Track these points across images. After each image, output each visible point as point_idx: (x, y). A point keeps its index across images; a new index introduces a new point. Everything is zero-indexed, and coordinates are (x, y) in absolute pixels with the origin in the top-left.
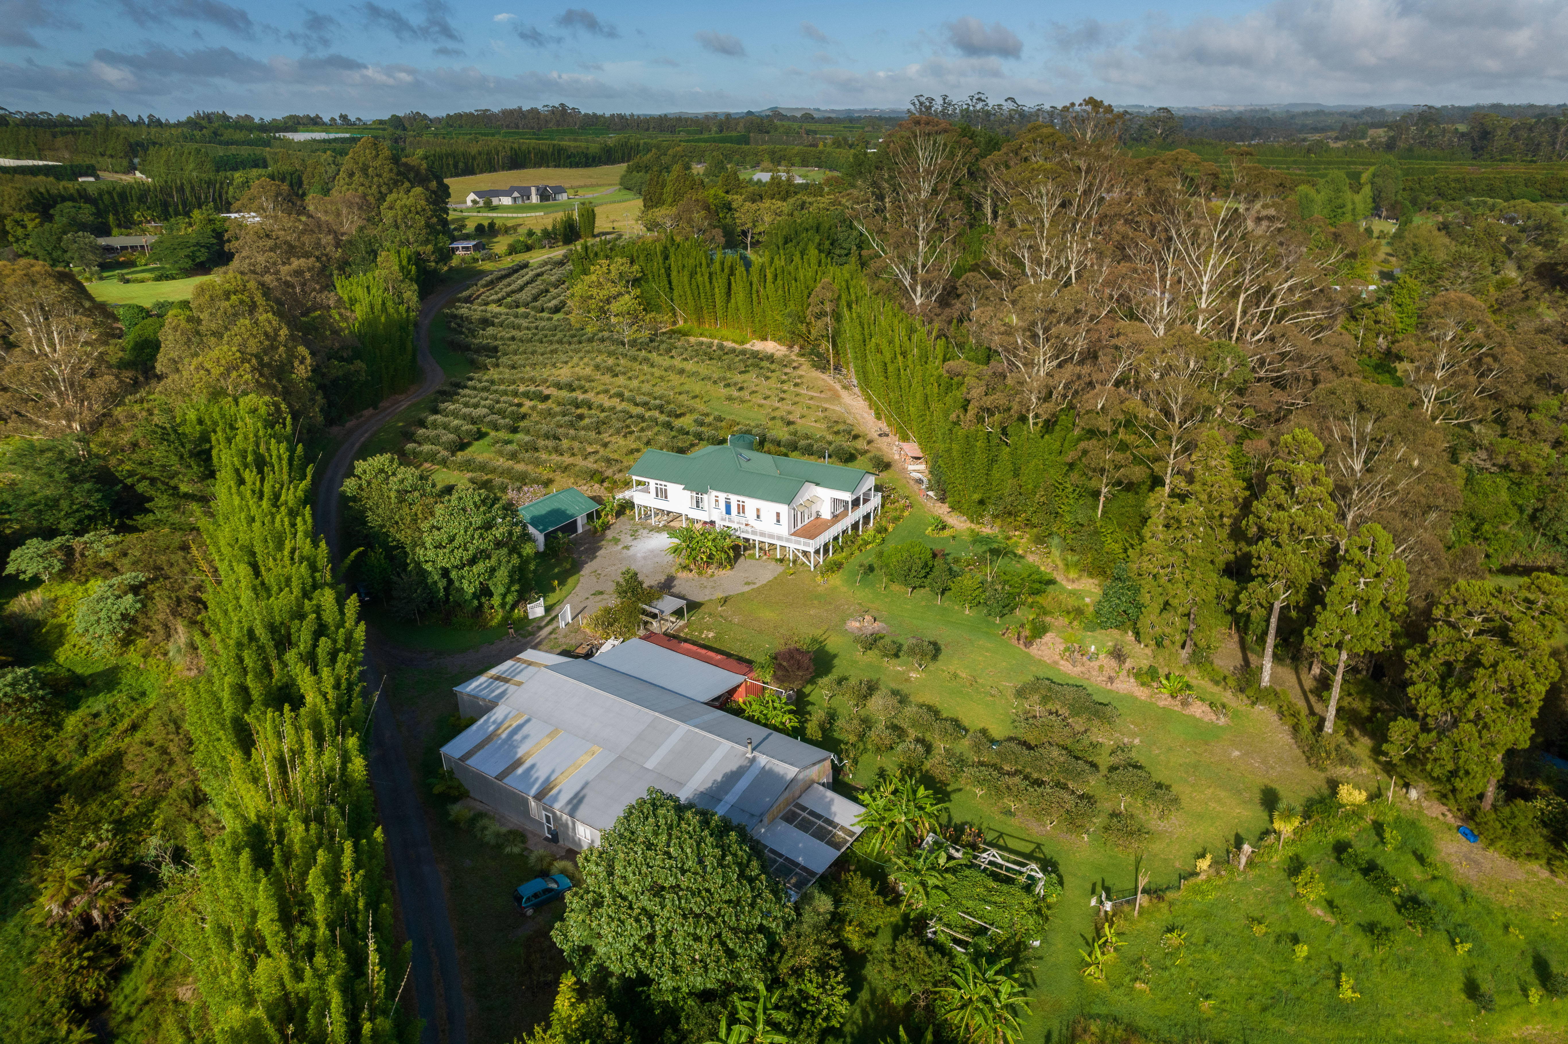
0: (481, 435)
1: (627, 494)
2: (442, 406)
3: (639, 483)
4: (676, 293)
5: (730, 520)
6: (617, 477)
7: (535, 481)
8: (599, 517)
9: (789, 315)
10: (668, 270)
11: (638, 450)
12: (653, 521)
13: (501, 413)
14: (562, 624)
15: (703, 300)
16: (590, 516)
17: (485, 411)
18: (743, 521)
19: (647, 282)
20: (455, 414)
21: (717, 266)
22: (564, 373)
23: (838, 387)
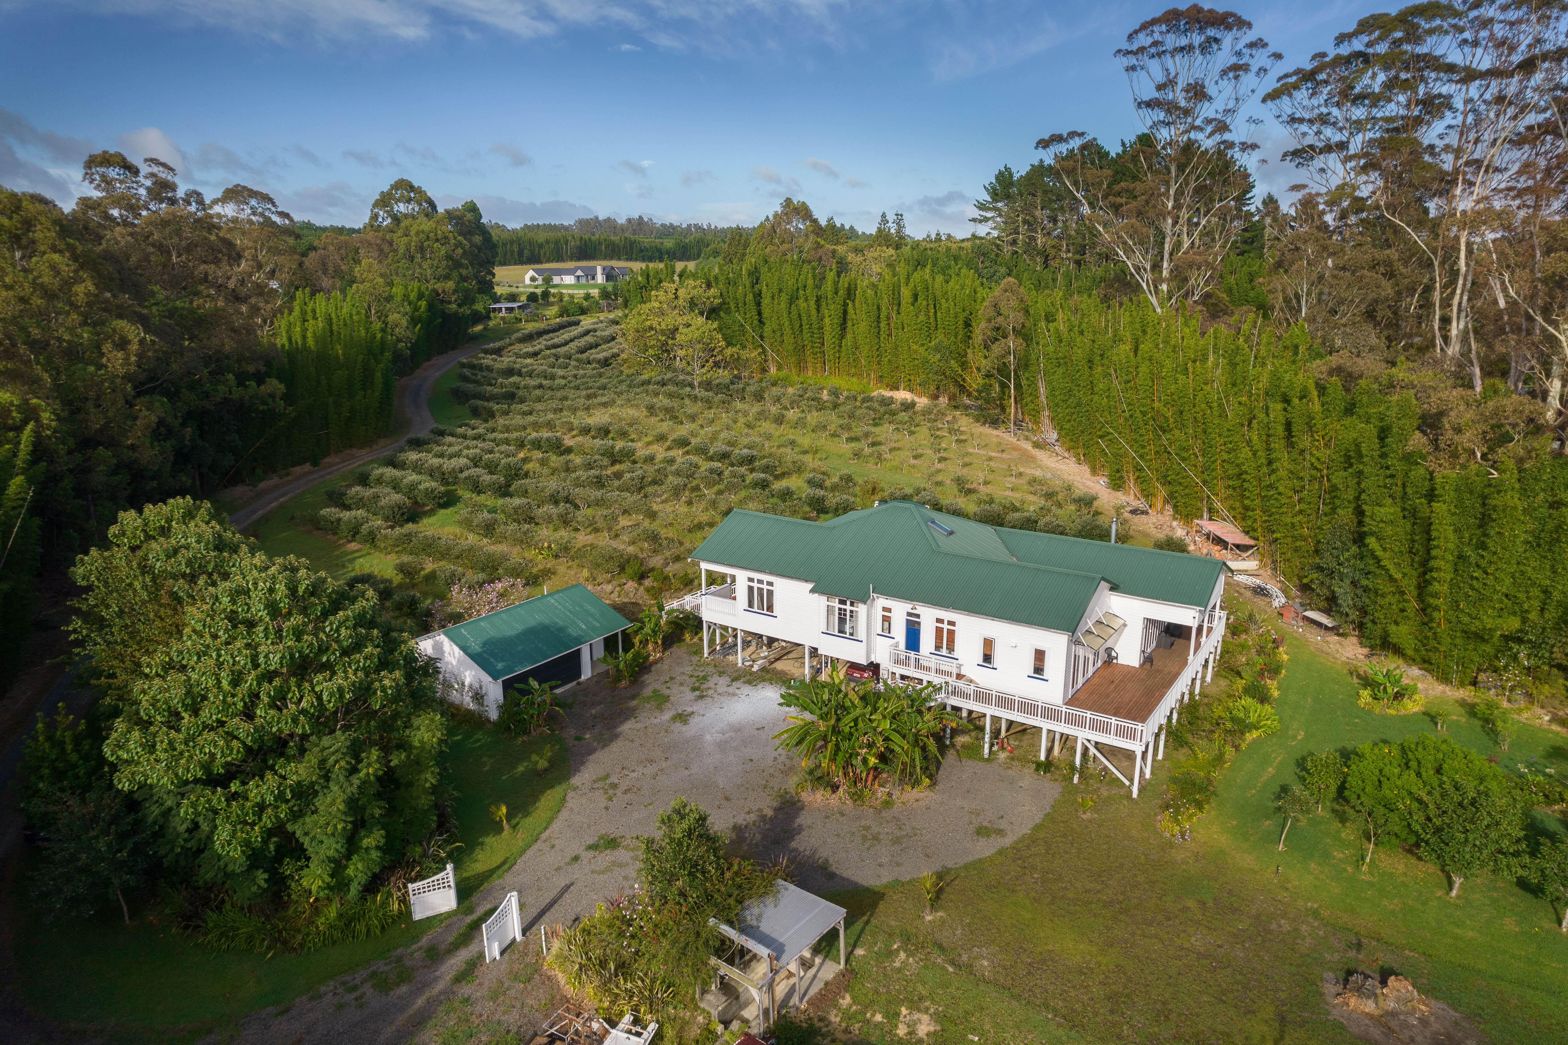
0: (448, 501)
1: (688, 601)
2: (402, 456)
3: (714, 579)
4: (767, 329)
5: (918, 665)
6: (671, 569)
7: (515, 572)
8: (628, 645)
9: (937, 349)
10: (758, 296)
11: (711, 525)
12: (739, 658)
13: (492, 468)
14: (493, 950)
15: (806, 335)
16: (610, 644)
17: (463, 461)
18: (947, 665)
19: (728, 312)
20: (417, 468)
21: (828, 286)
22: (598, 418)
23: (1028, 446)
